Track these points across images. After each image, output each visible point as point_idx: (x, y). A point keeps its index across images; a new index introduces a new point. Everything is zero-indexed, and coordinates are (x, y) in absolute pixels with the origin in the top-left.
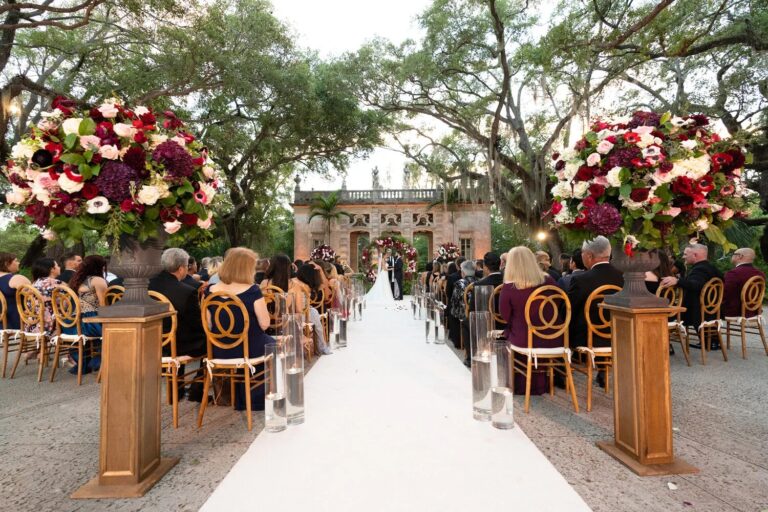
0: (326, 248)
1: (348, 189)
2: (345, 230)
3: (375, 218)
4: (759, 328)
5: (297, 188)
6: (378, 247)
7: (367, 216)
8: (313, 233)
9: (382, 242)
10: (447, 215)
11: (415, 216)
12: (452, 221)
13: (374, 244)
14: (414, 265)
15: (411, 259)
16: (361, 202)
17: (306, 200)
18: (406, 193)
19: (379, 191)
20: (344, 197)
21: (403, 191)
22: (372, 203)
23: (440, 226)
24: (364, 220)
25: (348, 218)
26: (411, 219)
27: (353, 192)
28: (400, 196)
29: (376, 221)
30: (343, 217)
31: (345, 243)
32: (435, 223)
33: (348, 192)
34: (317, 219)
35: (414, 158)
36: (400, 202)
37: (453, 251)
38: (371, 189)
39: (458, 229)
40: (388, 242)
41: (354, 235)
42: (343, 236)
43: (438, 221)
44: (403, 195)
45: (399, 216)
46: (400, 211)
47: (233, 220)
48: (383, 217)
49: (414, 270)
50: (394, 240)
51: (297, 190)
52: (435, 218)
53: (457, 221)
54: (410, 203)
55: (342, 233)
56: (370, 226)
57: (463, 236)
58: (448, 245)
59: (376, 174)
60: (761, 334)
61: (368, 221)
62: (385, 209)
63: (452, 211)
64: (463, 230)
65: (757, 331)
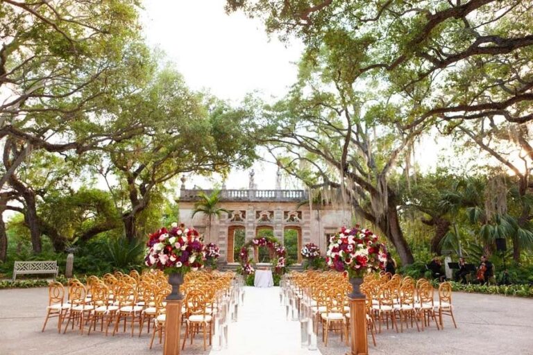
0: (212, 246)
1: (228, 188)
2: (223, 224)
3: (250, 214)
4: (451, 311)
5: (183, 186)
6: (254, 245)
7: (244, 212)
8: (194, 227)
9: (257, 241)
10: (314, 213)
11: (286, 213)
12: (318, 219)
13: (251, 243)
14: (283, 261)
15: (280, 256)
16: (239, 201)
17: (190, 198)
18: (278, 193)
19: (255, 191)
20: (224, 195)
21: (275, 191)
22: (249, 201)
23: (308, 222)
24: (241, 215)
25: (227, 214)
26: (283, 215)
27: (231, 191)
28: (273, 196)
29: (251, 217)
30: (223, 213)
31: (224, 236)
32: (303, 220)
33: (227, 191)
34: (199, 214)
35: (284, 168)
36: (273, 201)
37: (314, 251)
38: (248, 189)
39: (324, 225)
40: (263, 241)
41: (231, 229)
42: (221, 230)
43: (306, 218)
44: (276, 194)
45: (272, 213)
46: (273, 208)
47: (131, 218)
48: (258, 213)
49: (283, 265)
50: (267, 240)
51: (183, 189)
52: (303, 215)
53: (323, 218)
54: (281, 202)
55: (221, 227)
56: (245, 221)
57: (328, 232)
58: (310, 246)
59: (252, 176)
60: (452, 315)
61: (243, 217)
62: (259, 207)
63: (318, 209)
64: (328, 226)
65: (450, 313)
